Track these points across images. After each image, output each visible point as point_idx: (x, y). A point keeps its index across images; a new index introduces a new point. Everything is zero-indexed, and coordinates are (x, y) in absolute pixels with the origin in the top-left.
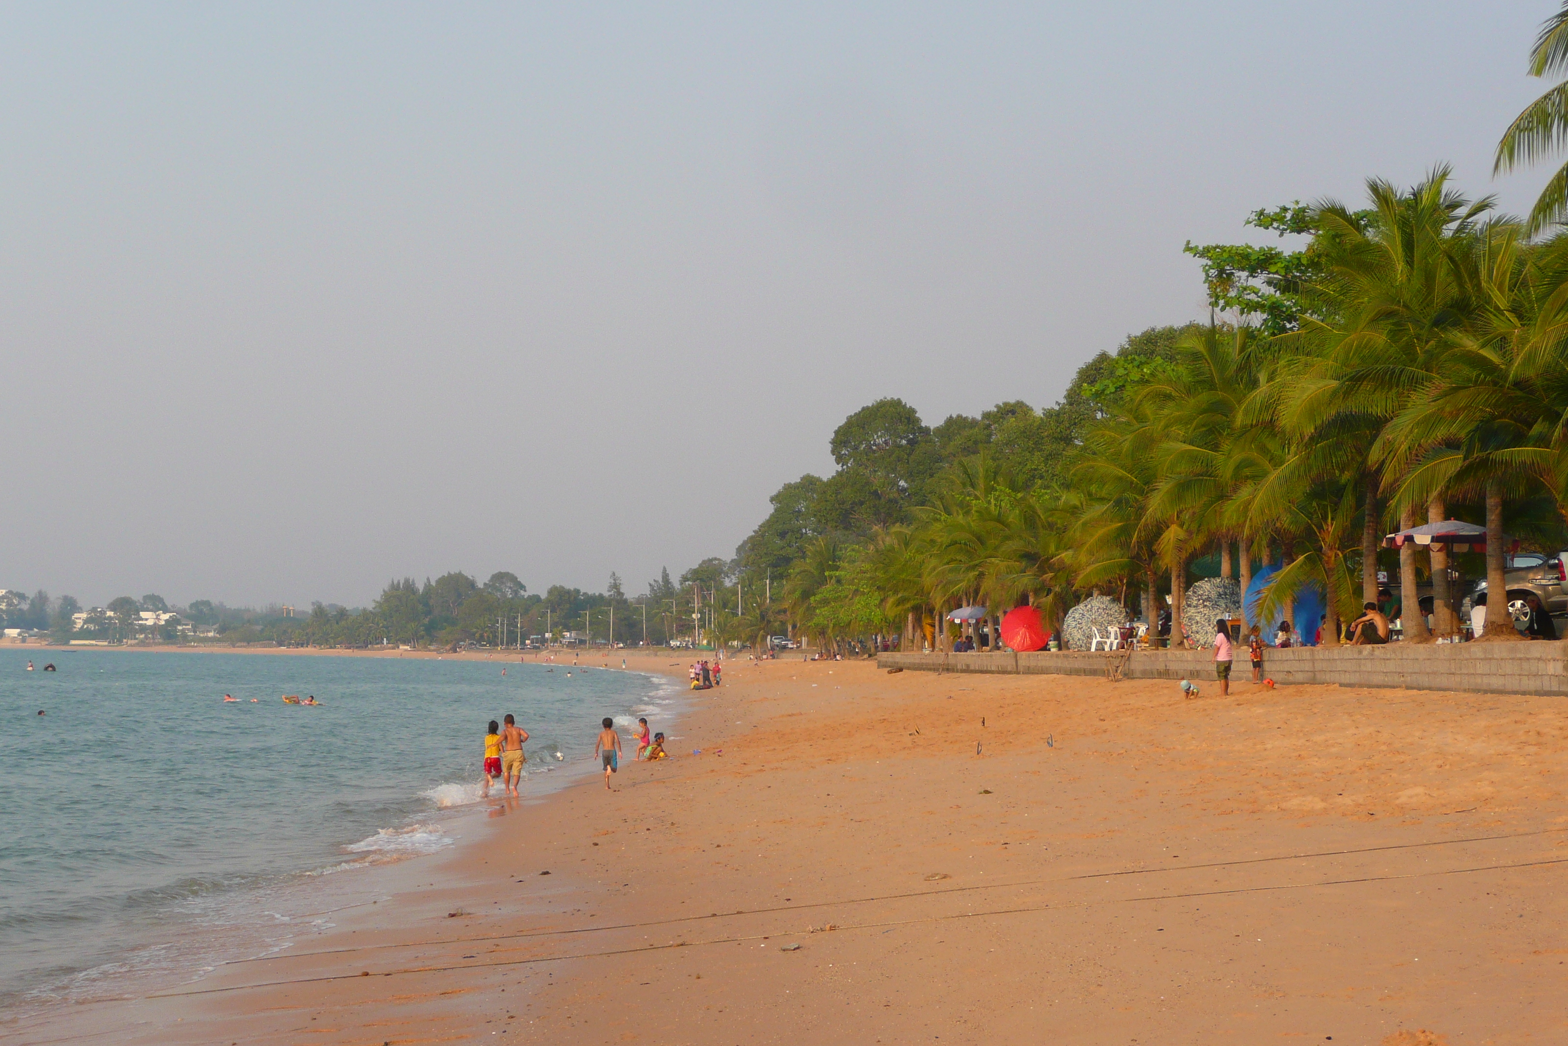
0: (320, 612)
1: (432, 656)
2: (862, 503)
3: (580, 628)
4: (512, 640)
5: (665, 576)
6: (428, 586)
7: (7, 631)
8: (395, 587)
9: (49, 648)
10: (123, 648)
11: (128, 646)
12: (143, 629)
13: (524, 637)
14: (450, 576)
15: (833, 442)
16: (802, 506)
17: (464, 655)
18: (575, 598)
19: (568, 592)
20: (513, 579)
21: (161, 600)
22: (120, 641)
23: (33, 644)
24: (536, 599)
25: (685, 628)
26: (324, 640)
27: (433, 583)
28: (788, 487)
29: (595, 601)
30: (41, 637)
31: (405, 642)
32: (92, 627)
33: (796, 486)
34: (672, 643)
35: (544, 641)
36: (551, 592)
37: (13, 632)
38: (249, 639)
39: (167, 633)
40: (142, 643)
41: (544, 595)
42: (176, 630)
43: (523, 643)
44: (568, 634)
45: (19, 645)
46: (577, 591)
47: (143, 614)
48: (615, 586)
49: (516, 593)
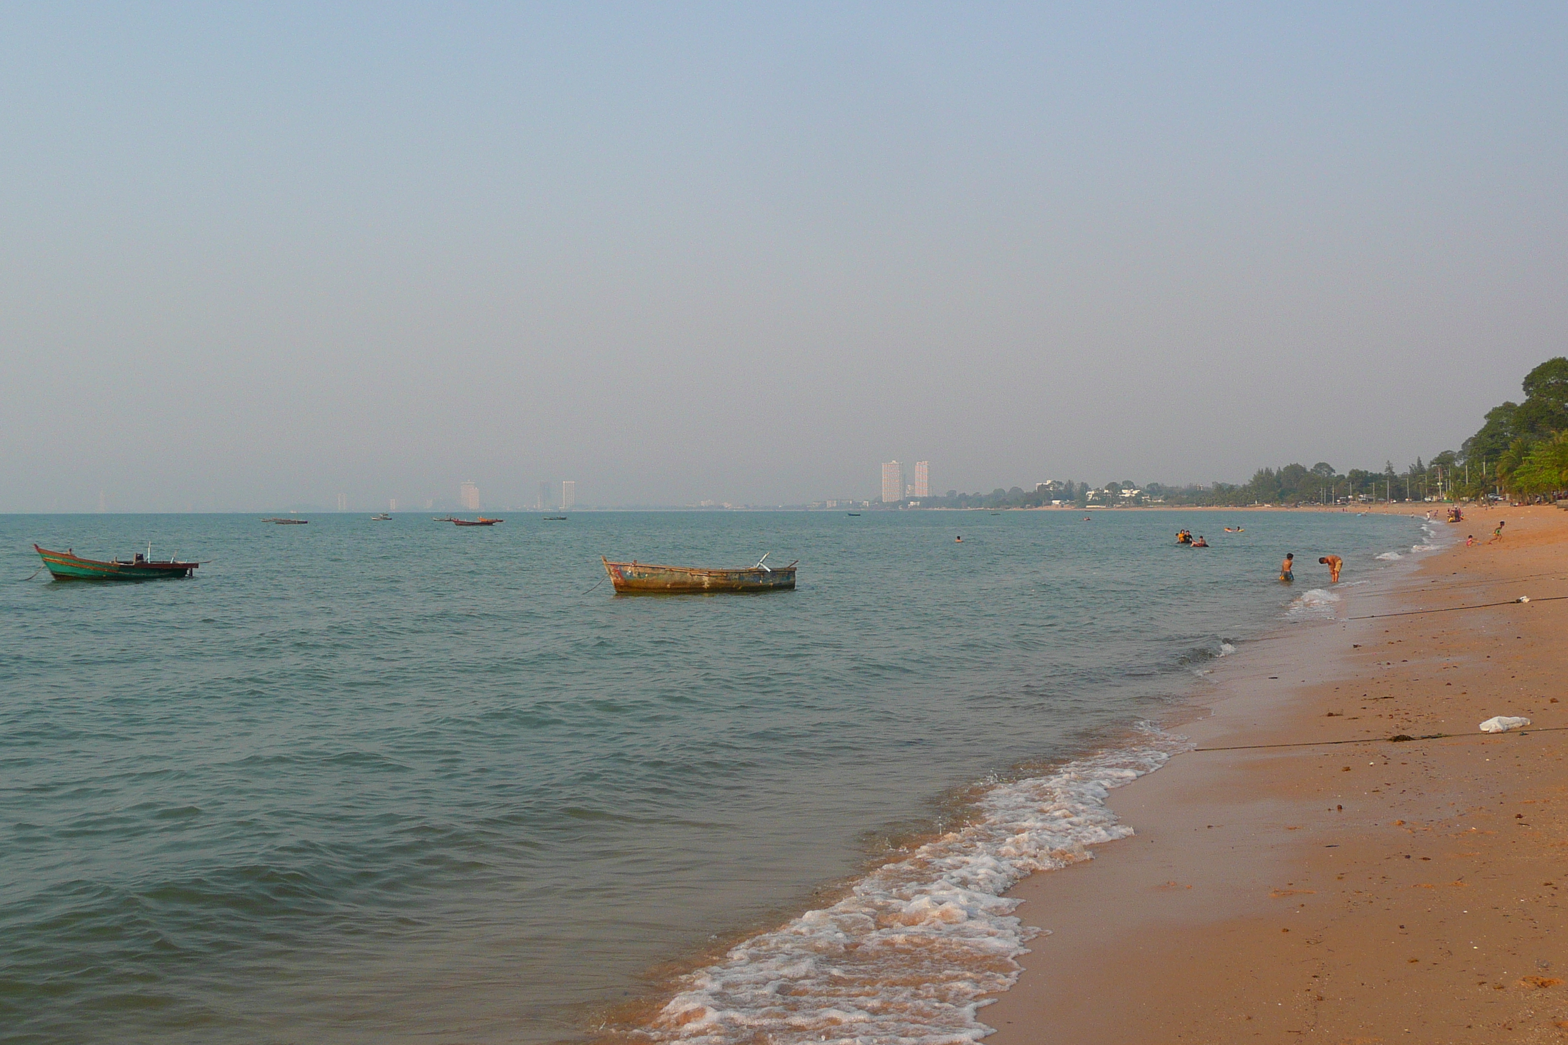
0: (1218, 487)
1: (1282, 509)
2: (1543, 417)
3: (1368, 492)
4: (1329, 500)
5: (1419, 461)
6: (1279, 472)
7: (1053, 501)
8: (1261, 472)
9: (1077, 510)
10: (1114, 509)
11: (1116, 508)
12: (1124, 499)
13: (1336, 498)
14: (1291, 466)
15: (1524, 384)
16: (1504, 420)
17: (1301, 509)
18: (1366, 476)
19: (1361, 472)
20: (1328, 466)
21: (1133, 483)
22: (1112, 506)
23: (1067, 508)
24: (1342, 477)
25: (1433, 491)
26: (1222, 503)
27: (1282, 470)
28: (1495, 409)
29: (1377, 478)
30: (1072, 504)
31: (1267, 503)
33: (1500, 409)
34: (1426, 499)
35: (1348, 500)
36: (1351, 473)
37: (1057, 502)
38: (1181, 503)
39: (1136, 501)
40: (1124, 506)
41: (1347, 475)
42: (1141, 499)
43: (1336, 502)
44: (1362, 496)
45: (1060, 509)
46: (1367, 472)
47: (1123, 491)
48: (1389, 468)
49: (1330, 474)
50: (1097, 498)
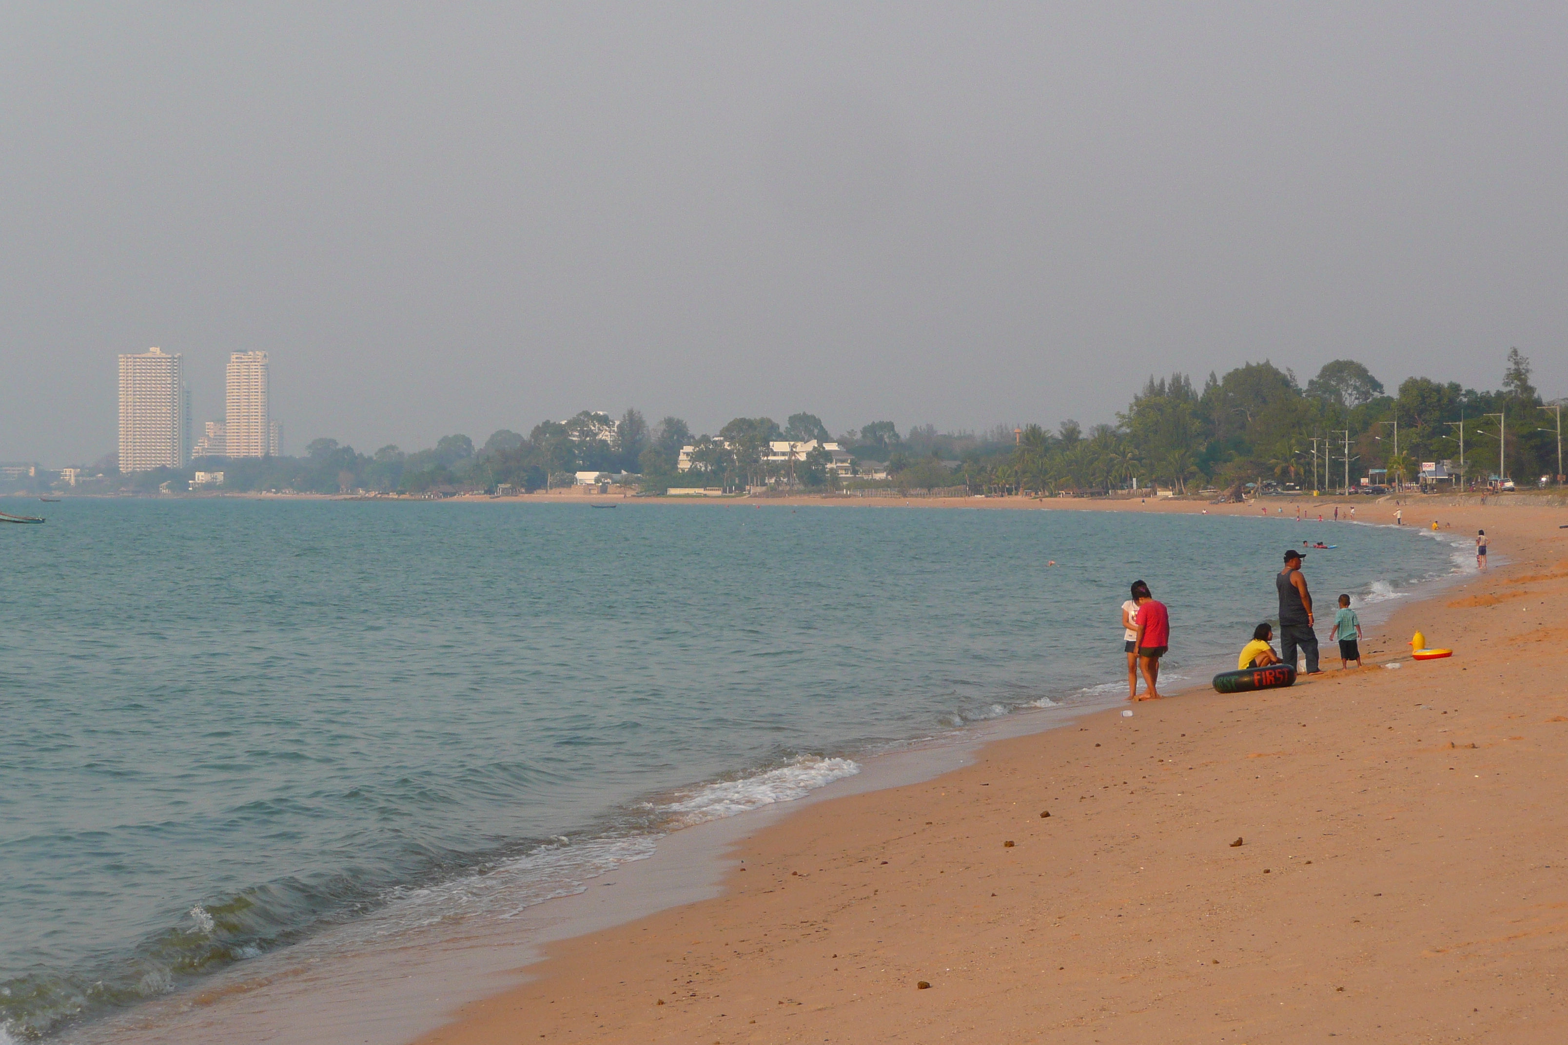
1: (1204, 507)
3: (1451, 452)
4: (1336, 482)
6: (1211, 386)
7: (579, 475)
8: (1155, 391)
9: (643, 500)
10: (744, 500)
12: (774, 469)
13: (1357, 471)
18: (1451, 401)
19: (1438, 389)
20: (1357, 368)
22: (741, 489)
23: (614, 496)
24: (1389, 401)
27: (1220, 382)
29: (1479, 404)
30: (626, 483)
31: (1165, 485)
35: (1389, 479)
36: (1408, 389)
37: (588, 477)
39: (812, 474)
40: (773, 492)
41: (1399, 396)
42: (824, 470)
43: (1355, 483)
44: (1429, 467)
45: (596, 497)
47: (776, 445)
50: (701, 466)
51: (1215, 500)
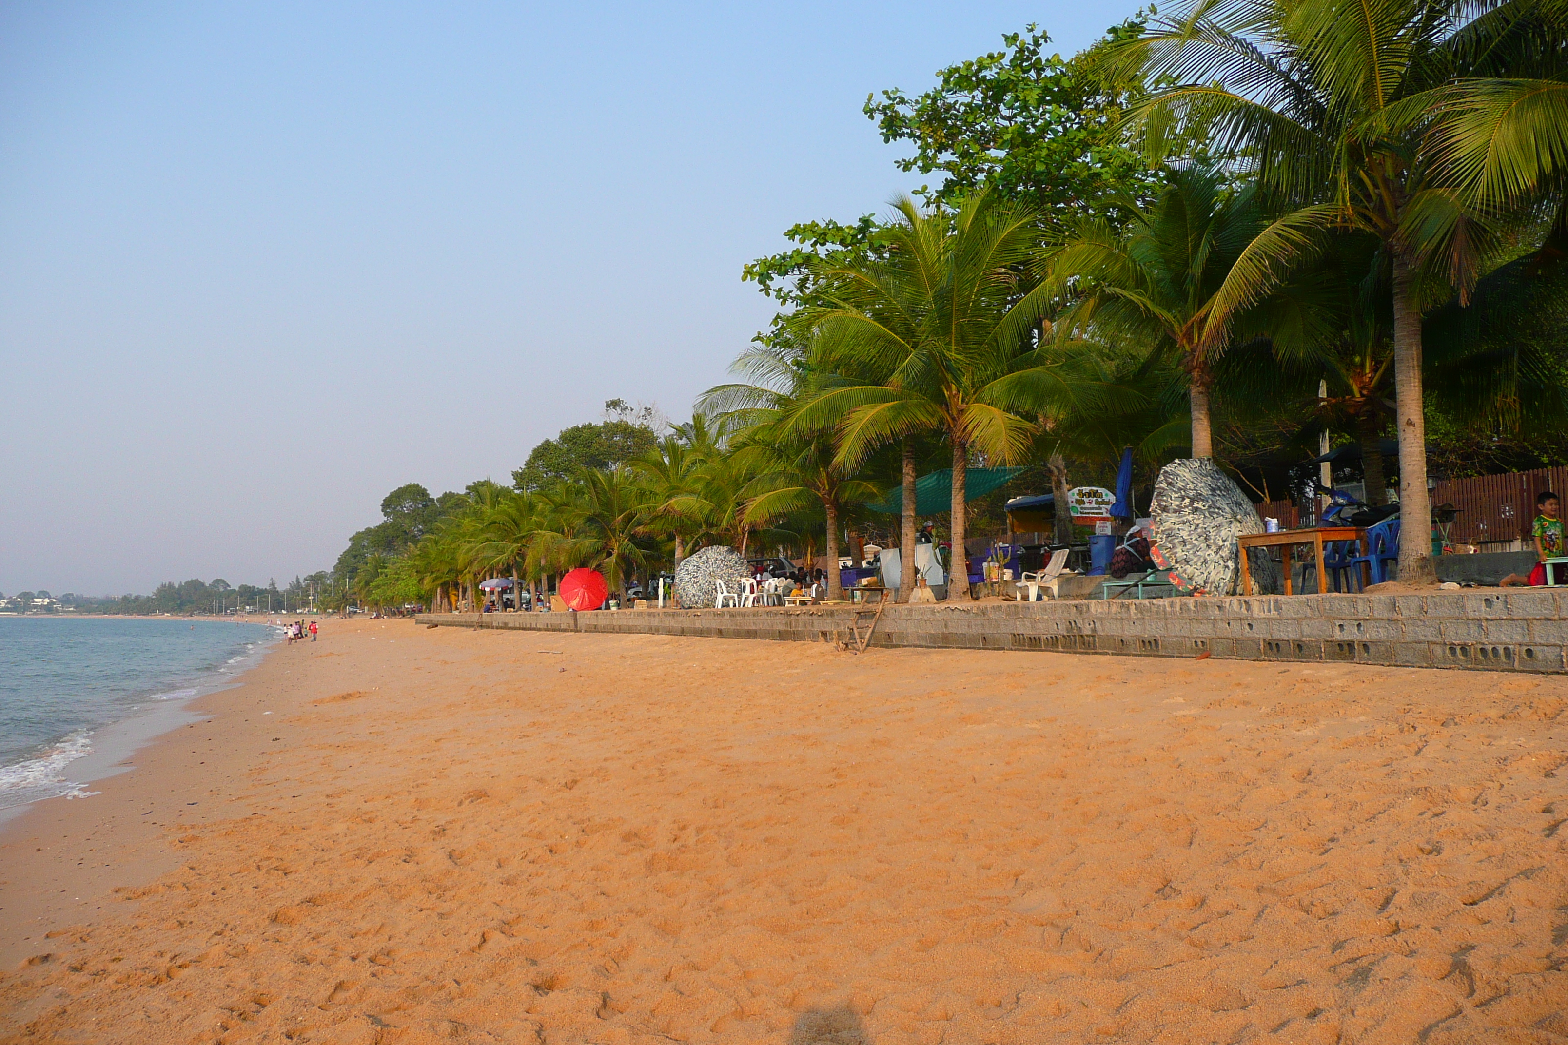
0: (125, 598)
1: (180, 618)
2: (398, 537)
3: (254, 604)
4: (220, 611)
5: (298, 579)
6: (180, 585)
8: (163, 586)
10: (25, 616)
11: (28, 615)
12: (35, 607)
13: (226, 609)
14: (192, 581)
15: (382, 505)
16: (365, 543)
17: (195, 618)
18: (253, 590)
19: (249, 587)
20: (224, 582)
21: (48, 593)
22: (23, 613)
24: (235, 590)
25: (305, 604)
26: (127, 611)
27: (183, 584)
28: (358, 533)
29: (262, 592)
31: (167, 612)
32: (9, 606)
33: (363, 533)
34: (298, 611)
35: (236, 611)
36: (240, 588)
38: (89, 612)
39: (49, 609)
40: (35, 614)
41: (237, 589)
42: (53, 607)
43: (226, 612)
44: (248, 607)
46: (254, 587)
47: (36, 600)
48: (273, 584)
49: (225, 588)
51: (183, 616)
